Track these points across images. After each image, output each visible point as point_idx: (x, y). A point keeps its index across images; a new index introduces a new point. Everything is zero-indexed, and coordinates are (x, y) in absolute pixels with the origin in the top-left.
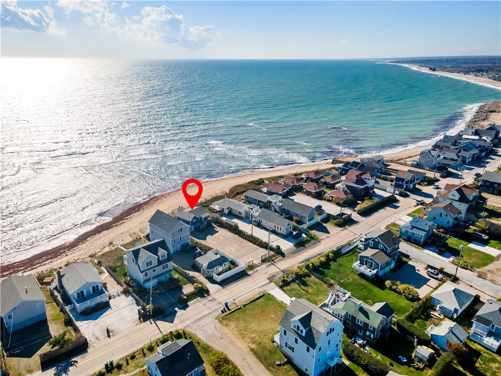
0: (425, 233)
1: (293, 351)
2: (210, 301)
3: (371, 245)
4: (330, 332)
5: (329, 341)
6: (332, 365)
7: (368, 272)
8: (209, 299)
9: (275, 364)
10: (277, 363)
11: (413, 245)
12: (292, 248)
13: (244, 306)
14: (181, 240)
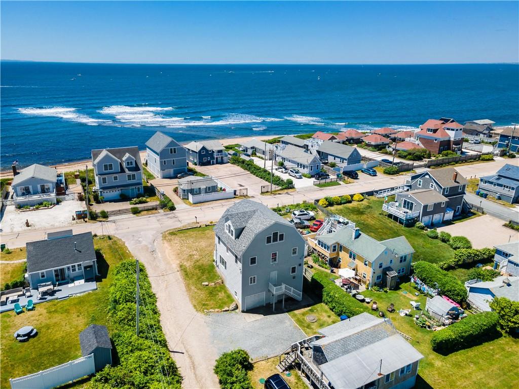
1: (226, 268)
3: (420, 185)
4: (276, 240)
5: (275, 255)
6: (275, 293)
7: (401, 213)
8: (168, 216)
9: (201, 284)
10: (203, 283)
11: (498, 201)
12: (311, 187)
13: (206, 226)
14: (174, 164)
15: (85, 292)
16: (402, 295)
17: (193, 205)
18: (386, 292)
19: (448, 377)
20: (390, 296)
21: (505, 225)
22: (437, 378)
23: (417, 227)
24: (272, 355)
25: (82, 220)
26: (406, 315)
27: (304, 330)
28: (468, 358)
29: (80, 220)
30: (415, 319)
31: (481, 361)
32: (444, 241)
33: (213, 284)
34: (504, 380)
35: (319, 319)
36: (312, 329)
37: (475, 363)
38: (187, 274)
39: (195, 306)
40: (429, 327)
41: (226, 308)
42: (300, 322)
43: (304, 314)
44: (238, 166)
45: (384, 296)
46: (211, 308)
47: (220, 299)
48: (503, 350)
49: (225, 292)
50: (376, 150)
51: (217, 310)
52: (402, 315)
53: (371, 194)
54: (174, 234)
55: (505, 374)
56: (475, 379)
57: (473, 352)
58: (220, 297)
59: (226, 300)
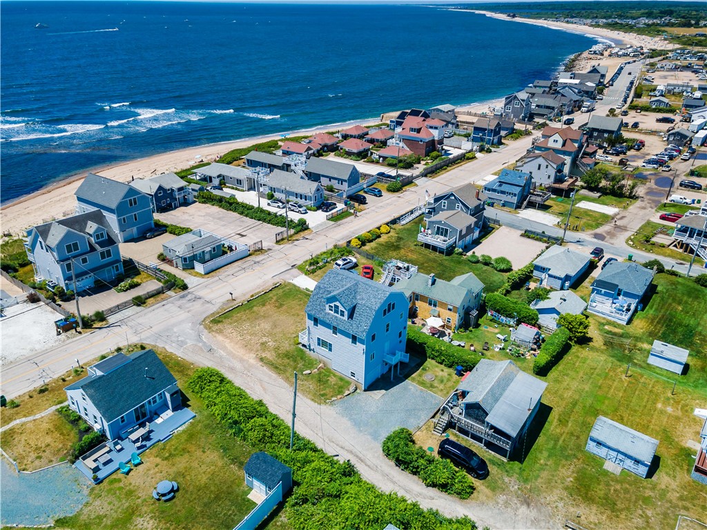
0: (520, 189)
1: (330, 350)
2: (189, 300)
3: (444, 206)
4: (389, 311)
5: (388, 326)
6: (393, 363)
7: (438, 241)
8: (187, 298)
9: (302, 374)
10: (304, 373)
11: (503, 208)
12: (324, 223)
13: (248, 301)
14: (136, 219)
15: (185, 423)
16: (485, 331)
17: (208, 276)
18: (471, 331)
19: (556, 392)
20: (476, 334)
21: (522, 235)
22: (549, 396)
23: (458, 254)
24: (422, 424)
25: (74, 331)
26: (500, 349)
27: (431, 390)
28: (560, 372)
29: (70, 332)
30: (508, 351)
31: (569, 372)
32: (487, 264)
33: (316, 370)
34: (592, 383)
35: (436, 376)
36: (436, 387)
37: (567, 375)
38: (276, 368)
39: (313, 400)
40: (523, 355)
41: (347, 393)
42: (422, 383)
43: (420, 375)
44: (213, 205)
45: (471, 336)
46: (332, 397)
47: (334, 385)
48: (578, 357)
49: (335, 375)
50: (359, 159)
51: (339, 397)
52: (497, 350)
53: (394, 222)
54: (219, 322)
55: (590, 378)
56: (573, 388)
57: (561, 366)
58: (333, 383)
59: (340, 383)
